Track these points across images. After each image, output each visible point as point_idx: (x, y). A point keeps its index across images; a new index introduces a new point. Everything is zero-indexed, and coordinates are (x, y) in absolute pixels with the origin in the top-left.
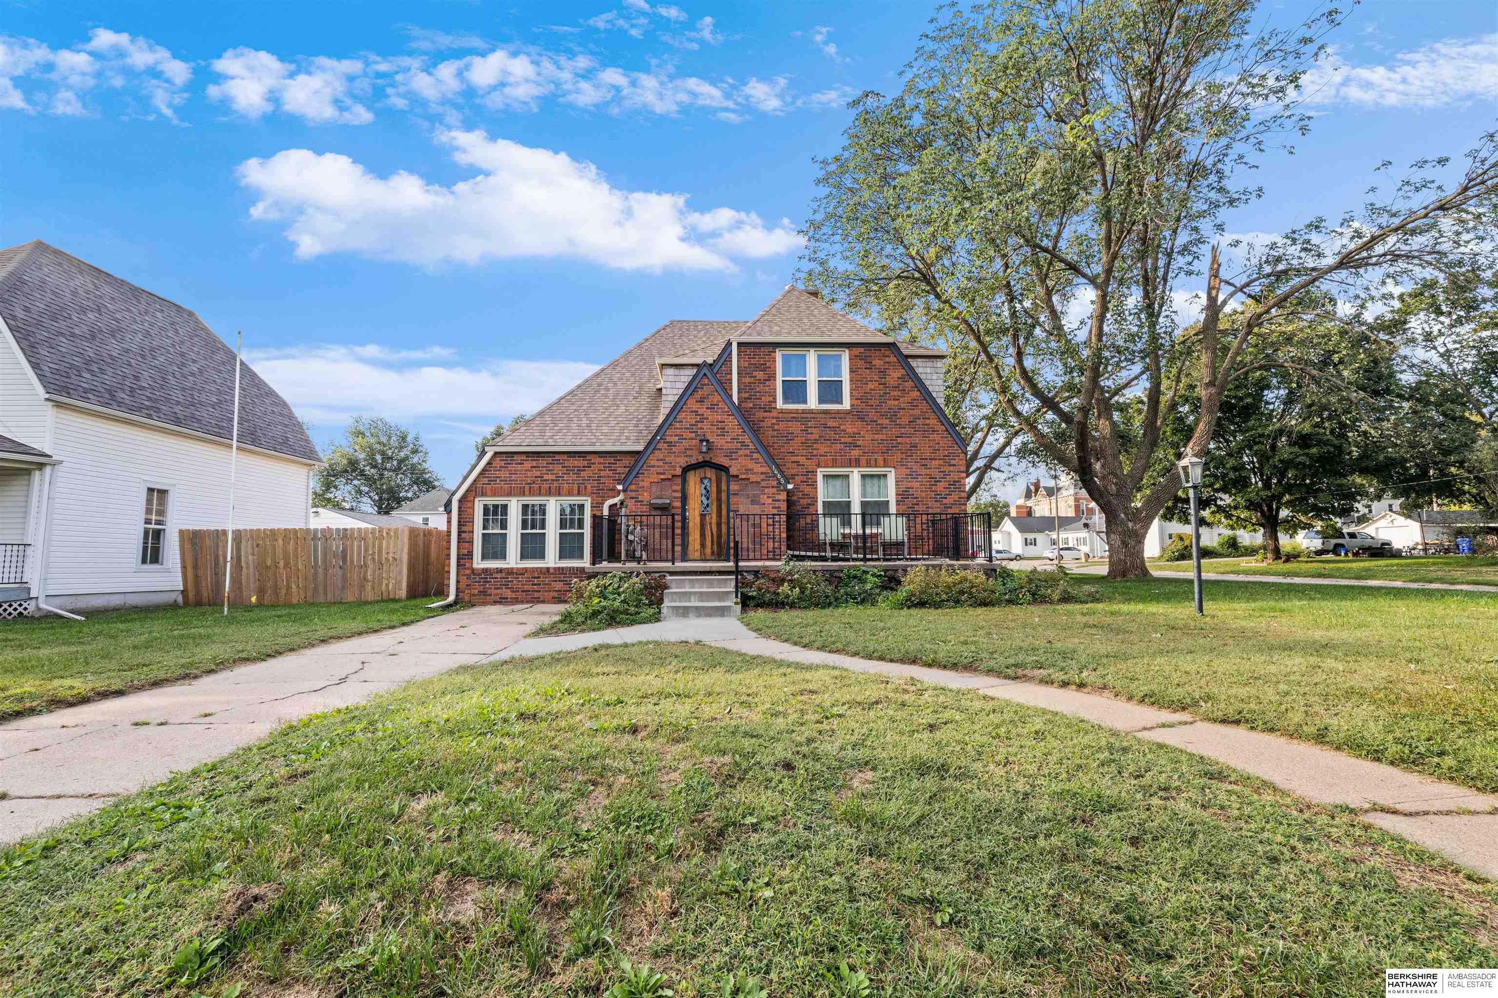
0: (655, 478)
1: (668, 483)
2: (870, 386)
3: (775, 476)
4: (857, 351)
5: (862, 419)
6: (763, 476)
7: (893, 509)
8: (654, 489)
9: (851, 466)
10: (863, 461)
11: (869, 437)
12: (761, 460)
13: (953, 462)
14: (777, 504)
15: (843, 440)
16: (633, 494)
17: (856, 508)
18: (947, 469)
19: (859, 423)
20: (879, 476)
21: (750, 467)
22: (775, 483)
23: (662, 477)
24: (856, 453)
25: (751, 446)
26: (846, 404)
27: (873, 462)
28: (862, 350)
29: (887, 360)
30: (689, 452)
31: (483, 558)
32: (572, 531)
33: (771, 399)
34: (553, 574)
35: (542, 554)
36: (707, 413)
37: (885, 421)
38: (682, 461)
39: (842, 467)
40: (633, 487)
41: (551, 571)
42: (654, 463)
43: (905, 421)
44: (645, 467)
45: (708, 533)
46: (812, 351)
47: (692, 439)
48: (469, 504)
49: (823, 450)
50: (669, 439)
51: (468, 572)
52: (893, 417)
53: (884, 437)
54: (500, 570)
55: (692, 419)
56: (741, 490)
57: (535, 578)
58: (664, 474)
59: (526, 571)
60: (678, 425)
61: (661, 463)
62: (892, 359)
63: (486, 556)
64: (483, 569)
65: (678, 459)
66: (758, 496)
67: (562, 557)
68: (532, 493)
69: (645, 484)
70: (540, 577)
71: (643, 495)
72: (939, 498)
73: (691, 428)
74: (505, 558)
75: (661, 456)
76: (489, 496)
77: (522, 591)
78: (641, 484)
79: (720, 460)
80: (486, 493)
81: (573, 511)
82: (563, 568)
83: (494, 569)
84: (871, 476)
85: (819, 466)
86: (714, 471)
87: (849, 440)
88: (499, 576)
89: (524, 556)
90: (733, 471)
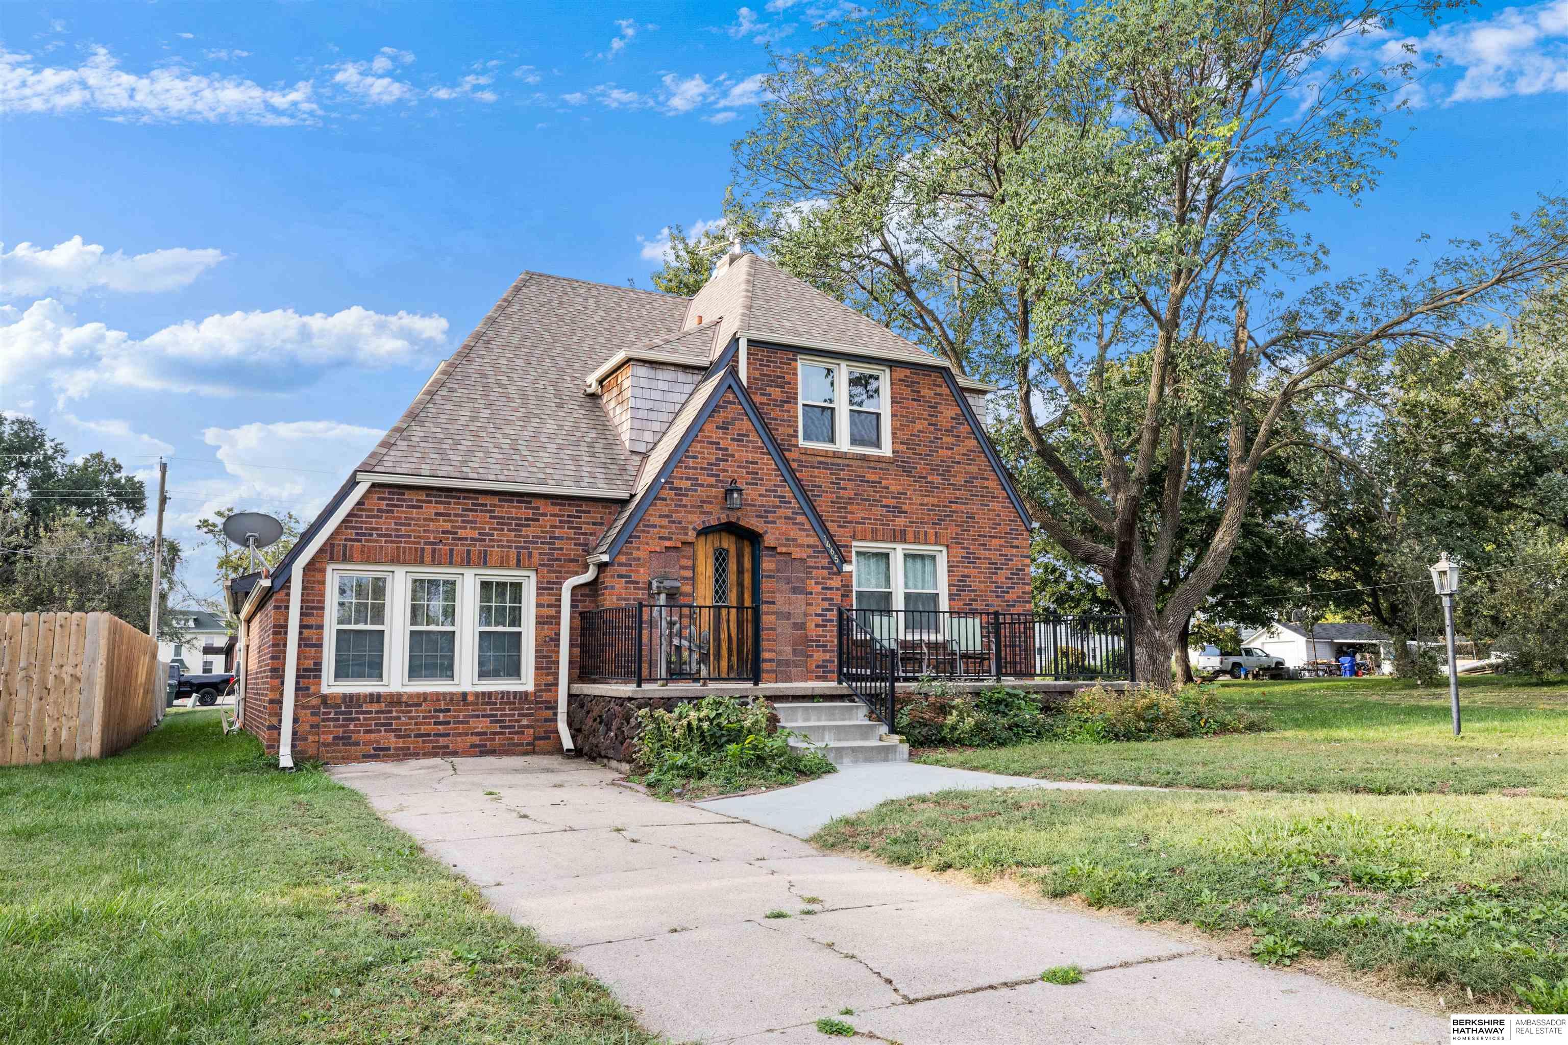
0: (656, 546)
1: (673, 554)
2: (919, 425)
3: (826, 550)
4: (901, 373)
5: (909, 473)
6: (810, 551)
7: (944, 604)
8: (655, 563)
9: (895, 541)
10: (910, 536)
11: (917, 499)
12: (807, 526)
13: (1016, 542)
14: (829, 594)
15: (885, 501)
16: (623, 570)
17: (899, 603)
18: (1010, 551)
19: (905, 479)
20: (922, 557)
21: (792, 535)
22: (825, 562)
23: (668, 544)
24: (901, 521)
25: (794, 504)
26: (886, 450)
27: (922, 537)
28: (908, 372)
29: (938, 390)
30: (707, 507)
31: (337, 676)
32: (500, 629)
33: (791, 431)
34: (472, 704)
35: (447, 669)
36: (733, 447)
37: (937, 479)
38: (697, 520)
39: (883, 541)
40: (623, 559)
41: (470, 698)
42: (654, 520)
43: (960, 480)
44: (641, 527)
45: (724, 636)
46: (843, 364)
47: (712, 486)
48: (318, 576)
49: (859, 515)
50: (677, 483)
51: (315, 701)
52: (946, 473)
53: (935, 501)
54: (375, 698)
55: (711, 454)
56: (778, 571)
57: (440, 711)
58: (670, 539)
59: (425, 700)
60: (691, 462)
61: (665, 522)
62: (945, 390)
63: (340, 673)
64: (345, 695)
65: (691, 517)
66: (803, 581)
67: (482, 675)
68: (436, 561)
69: (641, 554)
70: (448, 711)
71: (638, 572)
72: (1000, 592)
73: (710, 468)
74: (380, 676)
75: (666, 511)
76: (356, 563)
77: (416, 736)
78: (635, 554)
79: (753, 523)
80: (351, 556)
81: (501, 595)
82: (490, 694)
83: (365, 696)
84: (914, 557)
85: (854, 538)
86: (733, 539)
87: (892, 502)
88: (374, 708)
89: (415, 671)
90: (769, 540)
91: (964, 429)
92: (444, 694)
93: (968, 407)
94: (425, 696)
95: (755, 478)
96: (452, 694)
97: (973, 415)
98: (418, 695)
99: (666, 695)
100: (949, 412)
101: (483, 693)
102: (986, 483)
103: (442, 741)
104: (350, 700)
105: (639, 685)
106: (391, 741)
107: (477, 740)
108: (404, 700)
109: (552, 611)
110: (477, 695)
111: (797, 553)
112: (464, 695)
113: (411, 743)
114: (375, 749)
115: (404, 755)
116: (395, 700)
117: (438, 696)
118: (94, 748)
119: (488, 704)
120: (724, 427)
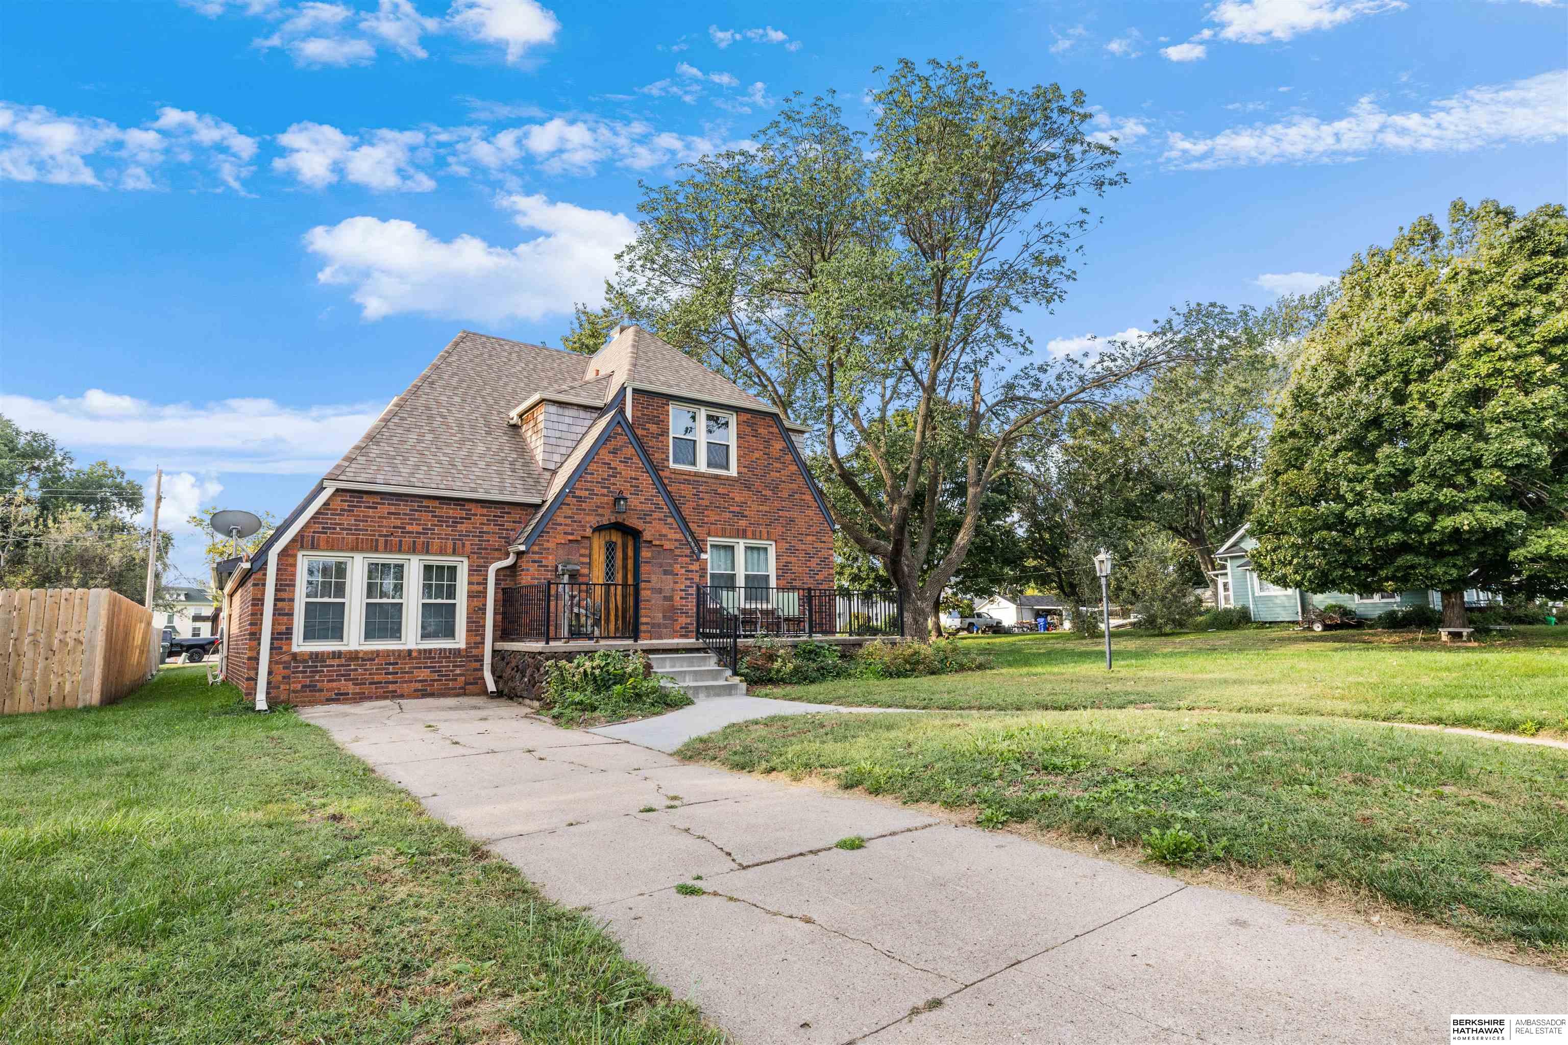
0: (561, 539)
1: (575, 545)
2: (757, 455)
3: (689, 543)
4: (745, 417)
5: (749, 488)
6: (677, 544)
7: (773, 583)
8: (560, 552)
9: (738, 537)
10: (749, 533)
11: (755, 507)
12: (675, 526)
13: (824, 539)
14: (690, 575)
15: (732, 509)
16: (536, 557)
17: (741, 582)
18: (819, 545)
19: (746, 493)
20: (758, 549)
21: (664, 532)
22: (688, 552)
23: (570, 537)
24: (743, 523)
25: (666, 509)
26: (733, 471)
27: (758, 534)
28: (749, 416)
29: (771, 430)
30: (600, 511)
31: (306, 638)
32: (439, 601)
33: (664, 456)
34: (416, 658)
35: (395, 632)
36: (620, 467)
37: (768, 493)
38: (593, 521)
39: (730, 537)
40: (536, 548)
41: (414, 654)
42: (560, 520)
43: (785, 494)
44: (550, 525)
45: (612, 606)
46: (703, 409)
47: (604, 495)
48: (290, 560)
49: (713, 518)
50: (578, 493)
51: (286, 658)
52: (775, 489)
53: (767, 509)
54: (337, 655)
55: (603, 472)
56: (653, 558)
57: (390, 664)
58: (572, 534)
59: (378, 655)
60: (589, 477)
61: (569, 521)
62: (775, 430)
63: (309, 635)
64: (312, 653)
65: (588, 518)
66: (671, 565)
67: (424, 636)
68: (388, 549)
69: (551, 545)
70: (397, 664)
71: (547, 558)
72: (813, 573)
73: (602, 483)
74: (341, 638)
75: (569, 513)
76: (323, 550)
77: (371, 683)
78: (546, 545)
79: (634, 522)
80: (318, 545)
81: (440, 577)
82: (430, 651)
83: (329, 653)
84: (752, 548)
85: (709, 535)
86: (620, 534)
87: (737, 509)
88: (336, 662)
89: (370, 634)
90: (647, 536)
91: (789, 457)
92: (393, 651)
93: (792, 442)
94: (378, 653)
95: (637, 491)
96: (400, 651)
97: (795, 448)
98: (372, 652)
99: (568, 650)
100: (779, 445)
101: (425, 650)
102: (804, 497)
103: (391, 687)
104: (316, 657)
105: (547, 643)
106: (351, 688)
107: (419, 686)
108: (361, 655)
109: (481, 588)
110: (419, 651)
111: (668, 545)
112: (410, 652)
113: (367, 689)
114: (336, 694)
115: (360, 698)
116: (354, 656)
117: (388, 653)
118: (95, 698)
119: (429, 658)
120: (614, 452)
